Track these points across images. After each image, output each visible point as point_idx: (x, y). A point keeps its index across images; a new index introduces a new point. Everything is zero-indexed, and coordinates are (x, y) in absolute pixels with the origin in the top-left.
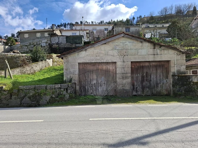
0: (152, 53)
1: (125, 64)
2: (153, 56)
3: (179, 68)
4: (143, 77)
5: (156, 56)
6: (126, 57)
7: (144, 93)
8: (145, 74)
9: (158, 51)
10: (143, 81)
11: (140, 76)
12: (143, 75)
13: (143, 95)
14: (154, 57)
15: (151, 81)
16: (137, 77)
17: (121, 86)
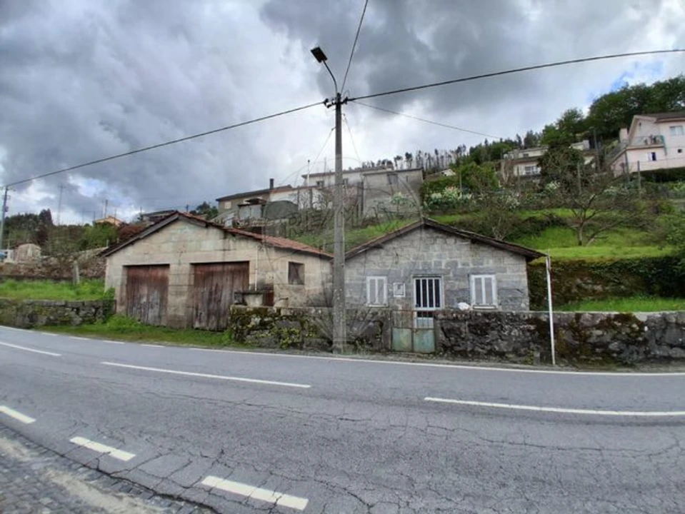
0: (222, 248)
1: (181, 268)
2: (223, 252)
3: (262, 277)
4: (211, 293)
5: (227, 252)
6: (183, 254)
7: (208, 325)
8: (214, 288)
9: (231, 242)
10: (209, 301)
11: (206, 290)
12: (212, 288)
13: (208, 328)
14: (224, 255)
15: (220, 301)
16: (203, 293)
17: (173, 308)
